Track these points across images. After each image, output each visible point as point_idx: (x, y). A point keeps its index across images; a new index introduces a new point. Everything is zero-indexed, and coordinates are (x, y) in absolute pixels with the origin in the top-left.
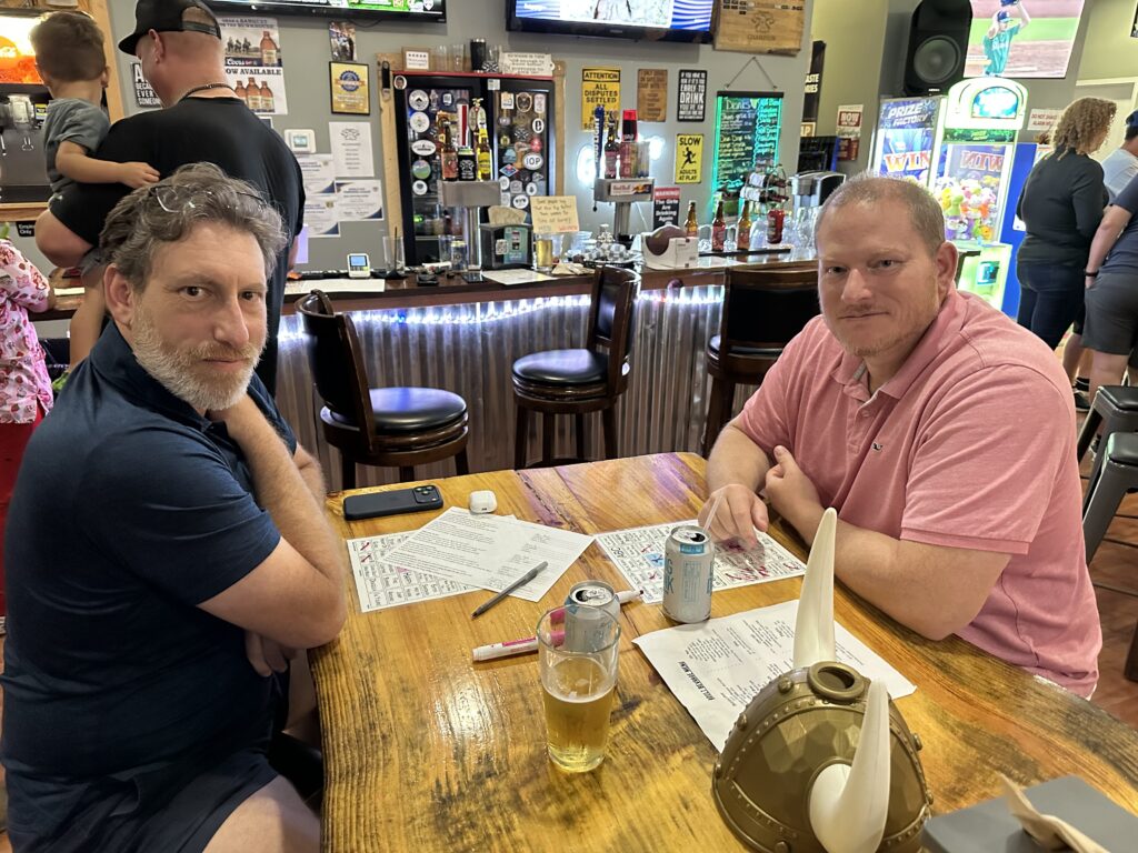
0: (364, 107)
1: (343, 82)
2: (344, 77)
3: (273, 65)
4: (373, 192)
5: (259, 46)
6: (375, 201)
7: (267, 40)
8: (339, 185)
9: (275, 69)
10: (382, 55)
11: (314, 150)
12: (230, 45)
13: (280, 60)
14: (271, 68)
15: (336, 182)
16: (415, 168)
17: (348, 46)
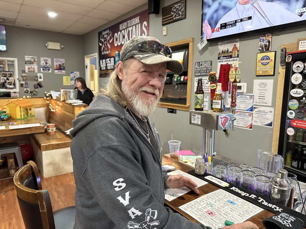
0: (271, 72)
1: (262, 61)
2: (263, 59)
3: (235, 57)
4: (269, 113)
5: (231, 50)
6: (270, 118)
7: (235, 48)
8: (255, 108)
9: (236, 58)
10: (284, 45)
11: (245, 92)
12: (223, 52)
13: (238, 55)
14: (234, 59)
15: (254, 107)
16: (290, 103)
17: (268, 44)
